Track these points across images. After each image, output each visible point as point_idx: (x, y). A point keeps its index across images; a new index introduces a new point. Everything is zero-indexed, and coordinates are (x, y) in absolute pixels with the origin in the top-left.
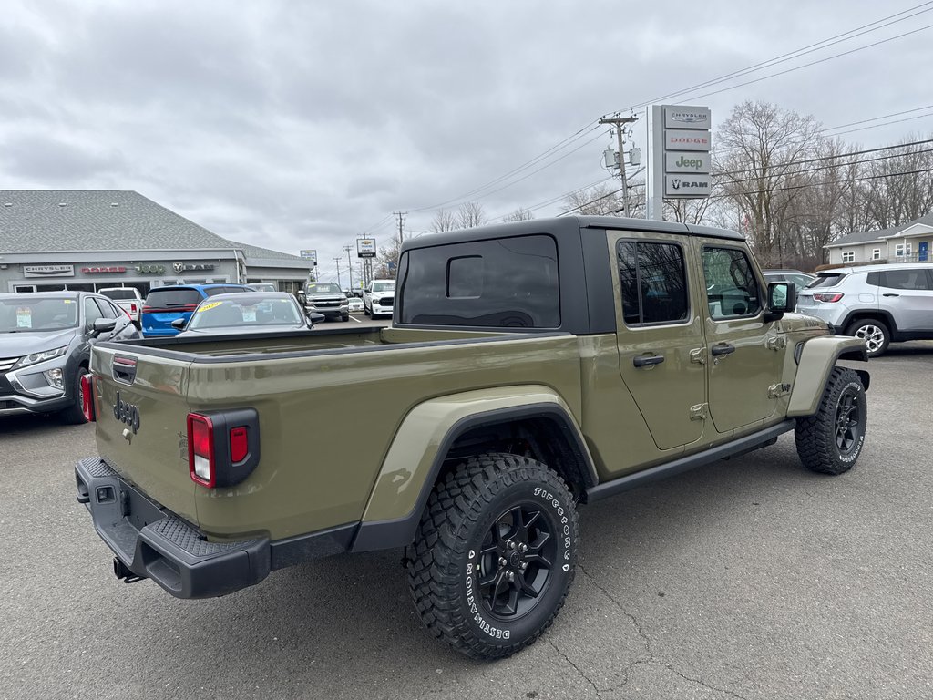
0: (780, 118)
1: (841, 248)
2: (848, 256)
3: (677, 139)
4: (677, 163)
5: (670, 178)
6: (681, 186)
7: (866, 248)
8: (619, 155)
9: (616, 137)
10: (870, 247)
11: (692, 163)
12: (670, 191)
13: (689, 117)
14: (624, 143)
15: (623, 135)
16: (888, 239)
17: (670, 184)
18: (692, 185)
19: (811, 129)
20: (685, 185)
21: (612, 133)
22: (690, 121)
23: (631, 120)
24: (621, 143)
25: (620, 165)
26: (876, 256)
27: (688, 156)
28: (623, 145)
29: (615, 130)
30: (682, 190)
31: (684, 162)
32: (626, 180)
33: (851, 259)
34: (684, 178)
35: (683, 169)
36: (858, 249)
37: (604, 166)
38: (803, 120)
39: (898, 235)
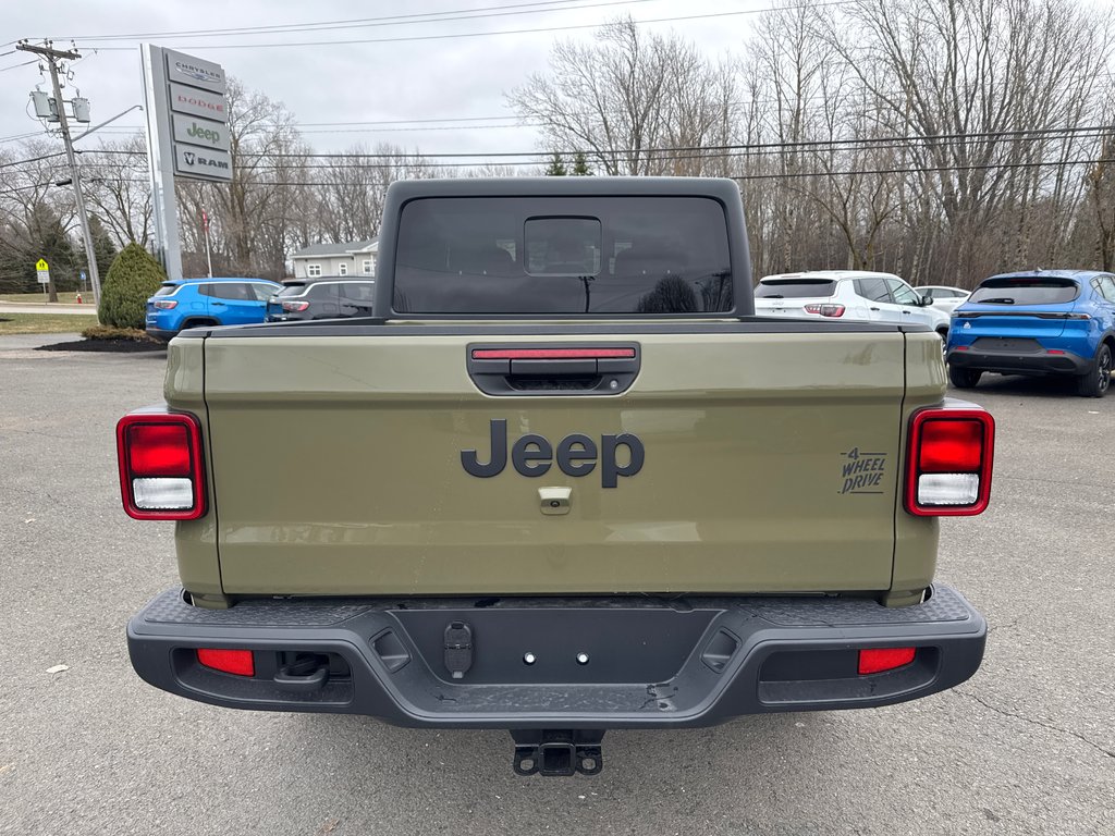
0: (248, 97)
1: (306, 260)
2: (315, 269)
3: (185, 98)
4: (189, 131)
5: (181, 149)
6: (196, 162)
7: (333, 262)
8: (56, 103)
9: (48, 75)
10: (337, 261)
11: (207, 134)
12: (183, 167)
13: (199, 73)
14: (62, 87)
15: (59, 76)
16: (356, 254)
17: (181, 159)
18: (210, 164)
19: (283, 118)
20: (201, 161)
21: (42, 68)
22: (200, 77)
23: (69, 55)
24: (58, 87)
25: (59, 117)
26: (344, 271)
27: (201, 124)
28: (62, 90)
29: (46, 65)
30: (197, 168)
31: (196, 131)
32: (71, 141)
33: (318, 272)
34: (200, 153)
35: (196, 140)
36: (325, 262)
37: (34, 115)
38: (273, 106)
39: (365, 250)
